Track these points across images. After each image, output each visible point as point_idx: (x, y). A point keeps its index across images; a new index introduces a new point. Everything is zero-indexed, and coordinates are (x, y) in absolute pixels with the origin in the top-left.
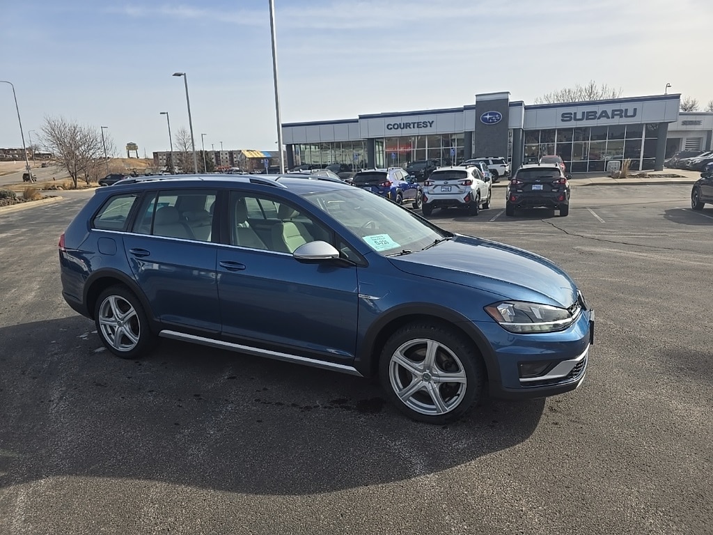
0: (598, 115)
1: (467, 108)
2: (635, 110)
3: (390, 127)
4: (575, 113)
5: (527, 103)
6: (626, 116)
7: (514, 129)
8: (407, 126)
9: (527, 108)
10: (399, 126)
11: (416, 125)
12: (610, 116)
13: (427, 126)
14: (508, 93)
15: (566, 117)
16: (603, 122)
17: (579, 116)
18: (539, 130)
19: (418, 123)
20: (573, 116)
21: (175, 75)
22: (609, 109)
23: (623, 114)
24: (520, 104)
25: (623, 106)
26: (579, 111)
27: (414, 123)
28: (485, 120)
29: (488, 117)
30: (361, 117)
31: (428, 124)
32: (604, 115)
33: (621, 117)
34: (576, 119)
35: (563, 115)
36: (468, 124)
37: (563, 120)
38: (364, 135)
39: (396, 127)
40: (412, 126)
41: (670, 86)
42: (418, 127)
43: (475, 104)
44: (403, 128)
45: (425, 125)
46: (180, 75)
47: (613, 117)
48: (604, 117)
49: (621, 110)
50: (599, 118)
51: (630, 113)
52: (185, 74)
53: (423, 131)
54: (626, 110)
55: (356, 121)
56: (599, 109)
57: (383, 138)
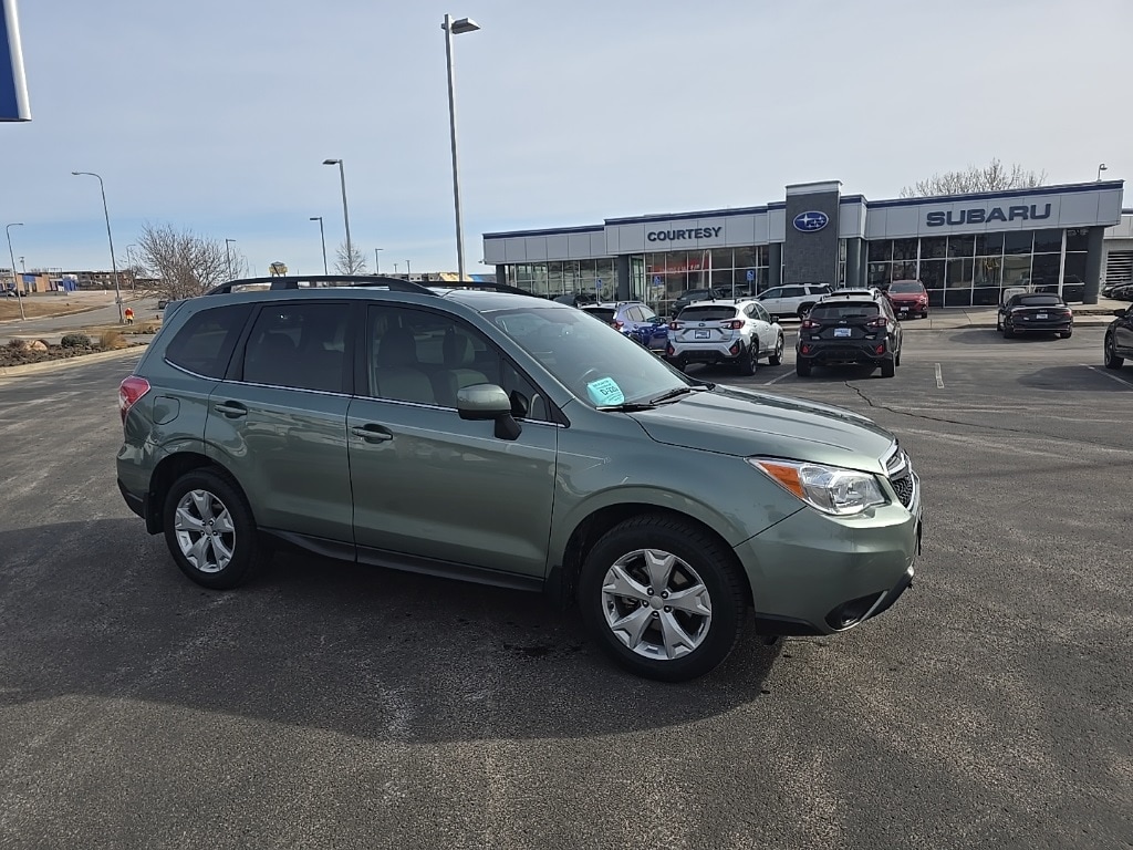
0: (986, 216)
1: (772, 207)
2: (1048, 206)
3: (653, 237)
4: (950, 213)
5: (870, 199)
6: (1034, 217)
7: (848, 239)
8: (680, 234)
9: (870, 206)
10: (667, 236)
11: (693, 233)
12: (1007, 217)
13: (710, 235)
14: (838, 182)
15: (934, 219)
16: (995, 226)
17: (956, 218)
18: (891, 240)
19: (696, 230)
20: (945, 217)
21: (326, 163)
22: (1005, 205)
23: (1029, 214)
24: (857, 199)
25: (1028, 201)
26: (956, 209)
27: (690, 231)
28: (801, 225)
29: (806, 220)
30: (608, 223)
31: (713, 233)
32: (998, 214)
33: (1025, 218)
34: (950, 223)
35: (930, 216)
36: (774, 231)
37: (929, 224)
38: (614, 250)
39: (662, 236)
40: (687, 235)
41: (1104, 169)
42: (696, 237)
43: (785, 200)
44: (674, 239)
45: (708, 233)
46: (333, 163)
47: (1011, 219)
48: (996, 218)
49: (1025, 208)
50: (988, 221)
51: (1040, 211)
52: (340, 162)
53: (704, 243)
54: (1034, 207)
55: (599, 228)
56: (988, 206)
57: (642, 254)
